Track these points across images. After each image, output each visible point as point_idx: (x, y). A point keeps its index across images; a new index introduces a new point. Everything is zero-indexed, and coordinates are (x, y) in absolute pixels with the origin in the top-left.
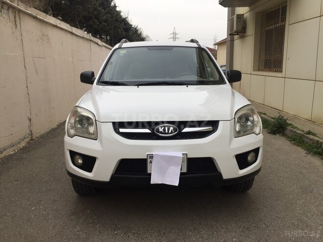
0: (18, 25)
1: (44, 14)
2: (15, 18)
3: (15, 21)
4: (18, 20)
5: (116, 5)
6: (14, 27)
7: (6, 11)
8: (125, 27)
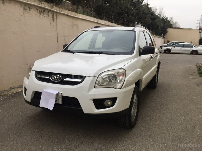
0: (55, 20)
1: (76, 13)
2: (53, 16)
3: (53, 18)
4: (55, 17)
5: (148, 4)
6: (52, 21)
7: (46, 13)
8: (152, 17)
